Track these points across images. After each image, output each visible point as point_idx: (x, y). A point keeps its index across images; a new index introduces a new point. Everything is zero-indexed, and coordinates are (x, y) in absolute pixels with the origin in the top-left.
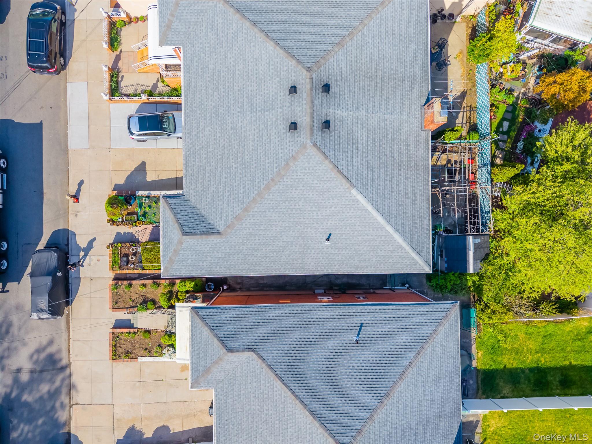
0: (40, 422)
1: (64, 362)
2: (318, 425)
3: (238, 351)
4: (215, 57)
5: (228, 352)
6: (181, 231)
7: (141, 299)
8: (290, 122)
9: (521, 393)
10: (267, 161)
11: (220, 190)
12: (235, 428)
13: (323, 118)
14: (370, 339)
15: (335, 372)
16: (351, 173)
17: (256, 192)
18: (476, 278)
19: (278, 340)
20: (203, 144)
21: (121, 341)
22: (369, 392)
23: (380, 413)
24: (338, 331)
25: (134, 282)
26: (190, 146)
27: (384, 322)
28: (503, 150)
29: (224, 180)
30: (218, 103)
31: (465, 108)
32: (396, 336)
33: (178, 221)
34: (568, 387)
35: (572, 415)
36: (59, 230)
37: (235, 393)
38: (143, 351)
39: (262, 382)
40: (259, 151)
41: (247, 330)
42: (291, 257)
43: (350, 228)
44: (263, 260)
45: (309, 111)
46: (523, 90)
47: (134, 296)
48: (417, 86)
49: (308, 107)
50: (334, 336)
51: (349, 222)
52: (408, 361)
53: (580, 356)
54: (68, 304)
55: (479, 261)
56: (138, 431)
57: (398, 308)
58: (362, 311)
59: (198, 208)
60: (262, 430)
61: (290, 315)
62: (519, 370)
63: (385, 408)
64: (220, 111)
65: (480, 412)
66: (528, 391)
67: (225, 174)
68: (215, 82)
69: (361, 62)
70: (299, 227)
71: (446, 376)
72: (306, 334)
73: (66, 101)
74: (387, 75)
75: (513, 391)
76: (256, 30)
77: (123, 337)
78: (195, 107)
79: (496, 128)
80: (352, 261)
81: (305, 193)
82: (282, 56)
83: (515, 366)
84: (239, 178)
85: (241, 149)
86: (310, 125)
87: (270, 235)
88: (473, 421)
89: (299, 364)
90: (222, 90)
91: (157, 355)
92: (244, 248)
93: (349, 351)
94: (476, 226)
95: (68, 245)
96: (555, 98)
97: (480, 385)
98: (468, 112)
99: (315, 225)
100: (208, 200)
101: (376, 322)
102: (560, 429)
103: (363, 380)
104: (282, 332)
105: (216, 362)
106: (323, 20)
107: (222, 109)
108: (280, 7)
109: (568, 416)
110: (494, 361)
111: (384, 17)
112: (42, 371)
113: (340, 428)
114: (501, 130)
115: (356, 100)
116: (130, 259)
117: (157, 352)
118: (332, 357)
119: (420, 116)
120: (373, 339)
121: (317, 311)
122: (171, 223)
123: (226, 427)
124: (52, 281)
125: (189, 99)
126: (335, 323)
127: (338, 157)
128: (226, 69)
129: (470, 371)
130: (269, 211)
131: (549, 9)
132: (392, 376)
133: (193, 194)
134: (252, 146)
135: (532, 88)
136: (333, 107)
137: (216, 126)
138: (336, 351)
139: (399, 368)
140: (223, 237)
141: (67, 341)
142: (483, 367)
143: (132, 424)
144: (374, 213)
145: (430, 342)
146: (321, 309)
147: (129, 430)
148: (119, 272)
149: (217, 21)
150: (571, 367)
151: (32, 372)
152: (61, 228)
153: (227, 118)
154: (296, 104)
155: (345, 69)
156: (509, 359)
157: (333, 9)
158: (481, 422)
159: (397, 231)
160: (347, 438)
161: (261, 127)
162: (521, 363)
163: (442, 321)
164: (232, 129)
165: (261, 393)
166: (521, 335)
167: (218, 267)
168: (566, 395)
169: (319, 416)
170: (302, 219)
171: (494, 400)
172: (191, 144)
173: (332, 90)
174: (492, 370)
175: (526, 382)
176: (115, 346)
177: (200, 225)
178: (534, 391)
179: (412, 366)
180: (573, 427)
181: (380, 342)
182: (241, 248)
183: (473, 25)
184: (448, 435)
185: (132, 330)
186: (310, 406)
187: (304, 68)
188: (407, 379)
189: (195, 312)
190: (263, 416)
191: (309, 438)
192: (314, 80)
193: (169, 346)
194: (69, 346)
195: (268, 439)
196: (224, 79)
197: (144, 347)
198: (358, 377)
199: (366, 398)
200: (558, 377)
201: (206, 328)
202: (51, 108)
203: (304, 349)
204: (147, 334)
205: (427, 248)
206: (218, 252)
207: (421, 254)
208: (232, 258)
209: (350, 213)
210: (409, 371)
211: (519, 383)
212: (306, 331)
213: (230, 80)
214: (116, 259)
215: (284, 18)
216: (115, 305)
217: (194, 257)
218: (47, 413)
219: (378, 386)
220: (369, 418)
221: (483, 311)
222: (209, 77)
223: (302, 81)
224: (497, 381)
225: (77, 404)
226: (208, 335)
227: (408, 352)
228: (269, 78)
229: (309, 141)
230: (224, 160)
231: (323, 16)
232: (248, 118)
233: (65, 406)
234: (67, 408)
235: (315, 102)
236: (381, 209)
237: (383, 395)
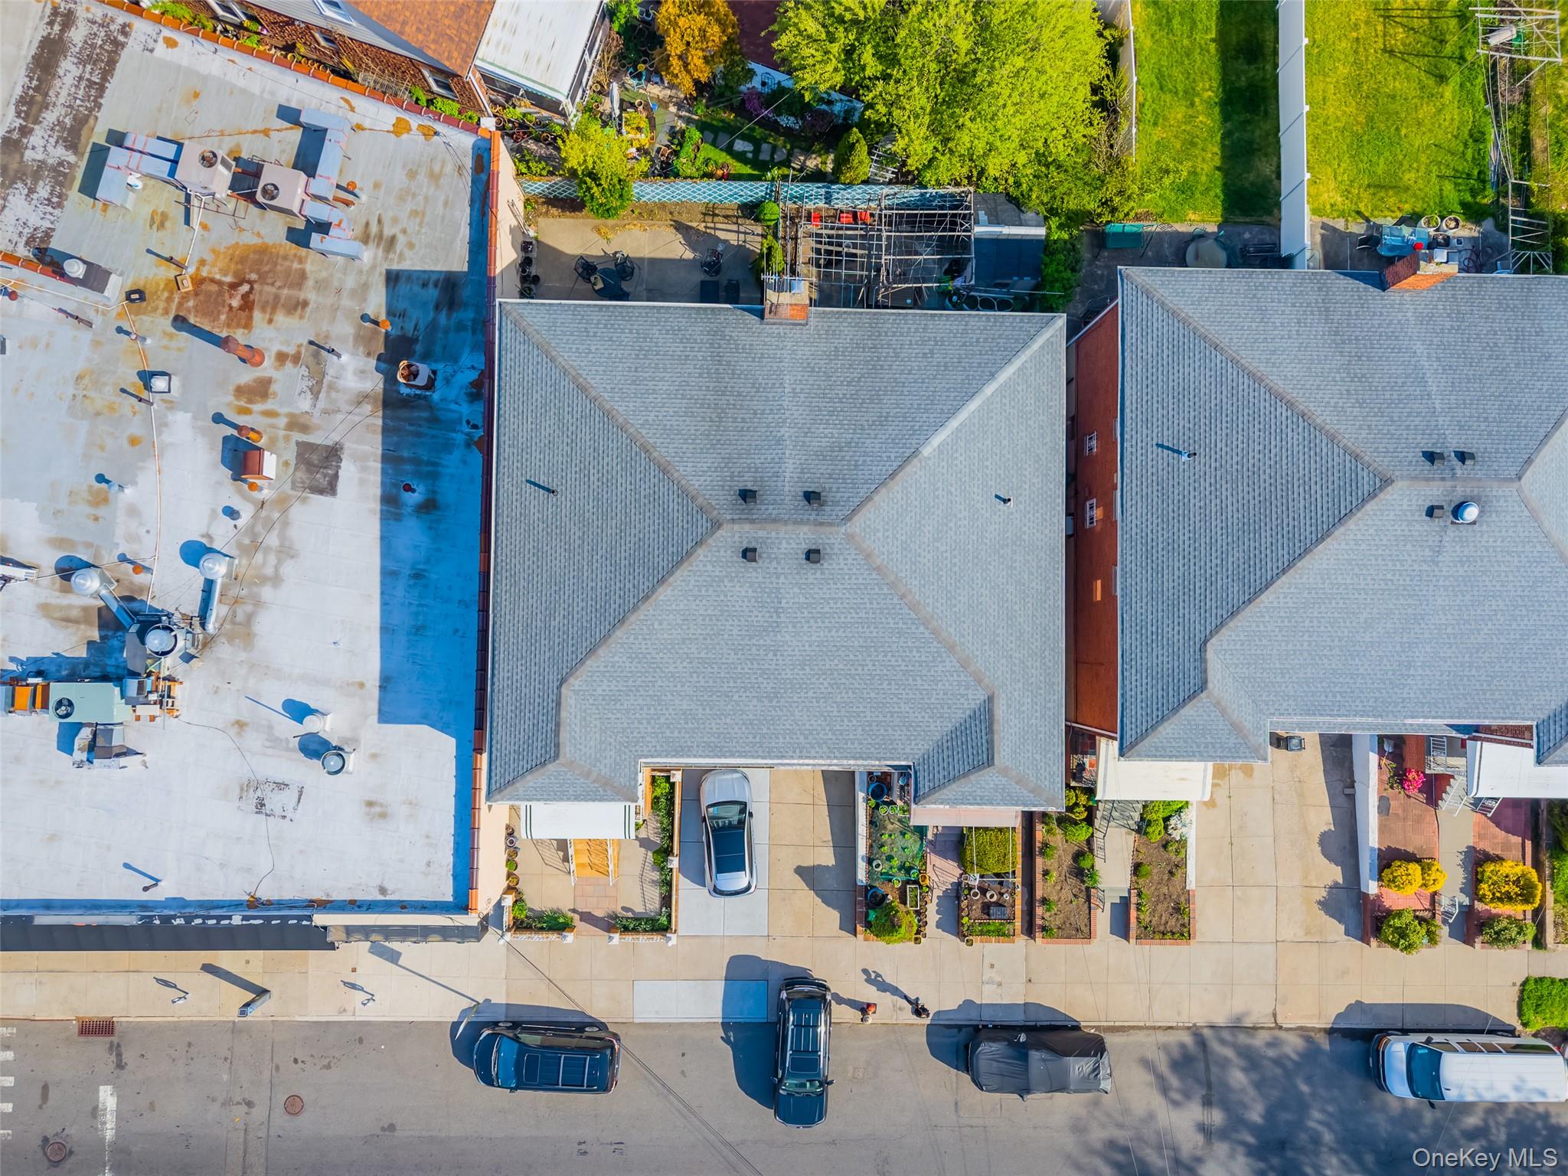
0: (1304, 1088)
1: (1187, 1039)
2: (1342, 530)
3: (1205, 671)
4: (670, 697)
5: (1206, 688)
6: (985, 768)
7: (1073, 881)
8: (804, 561)
9: (1270, 138)
10: (868, 605)
11: (911, 696)
12: (1341, 680)
13: (802, 504)
14: (1187, 432)
15: (1246, 496)
16: (893, 456)
17: (922, 629)
18: (1054, 222)
19: (1186, 598)
20: (824, 723)
21: (1154, 923)
22: (1284, 436)
23: (1323, 418)
24: (1171, 490)
25: (1039, 894)
26: (825, 749)
27: (1155, 405)
28: (790, 154)
29: (893, 686)
30: (754, 694)
31: (709, 225)
32: (1181, 383)
33: (965, 775)
34: (1260, 46)
35: (1315, 42)
36: (929, 1044)
37: (1278, 679)
38: (1175, 879)
39: (1262, 628)
40: (849, 620)
41: (1166, 654)
42: (1034, 571)
43: (987, 460)
44: (1038, 622)
45: (790, 528)
46: (673, 109)
47: (1067, 894)
48: (727, 330)
49: (783, 529)
50: (1181, 497)
51: (976, 462)
52: (1230, 364)
53: (1201, 21)
54: (1077, 1028)
55: (1023, 216)
56: (1329, 893)
57: (1129, 379)
58: (1134, 443)
59: (939, 738)
60: (1346, 630)
61: (1139, 576)
62: (1227, 143)
63: (1313, 409)
64: (769, 689)
65: (1307, 223)
66: (1267, 126)
67: (881, 684)
68: (714, 698)
69: (693, 432)
70: (983, 553)
71: (1254, 296)
72: (1176, 546)
73: (670, 1025)
74: (712, 385)
75: (1266, 155)
76: (632, 618)
77: (1146, 917)
78: (754, 738)
79: (746, 164)
80: (1044, 458)
81: (926, 540)
82: (686, 573)
83: (1217, 150)
84: (893, 659)
85: (840, 653)
86: (815, 525)
87: (995, 606)
88: (1323, 236)
89: (1230, 559)
90: (732, 684)
91: (1183, 851)
92: (1017, 655)
93: (1208, 470)
94: (959, 221)
95: (959, 1027)
96: (712, 56)
97: (1254, 219)
98: (716, 219)
99: (979, 523)
100: (927, 719)
101: (1155, 420)
102: (1341, 68)
103: (1261, 447)
104: (1171, 591)
105: (1223, 712)
106: (614, 498)
107: (765, 685)
108: (585, 574)
109: (1316, 50)
110: (1208, 190)
111: (608, 387)
112: (1209, 1085)
113: (1348, 490)
114: (750, 155)
115: (763, 443)
116: (995, 899)
117: (1177, 852)
118: (1218, 501)
119: (781, 327)
120: (1187, 425)
121: (1134, 525)
122: (966, 789)
123: (1339, 698)
124: (1037, 1050)
125: (739, 749)
126: (1155, 493)
127: (866, 477)
128: (694, 675)
129: (1227, 236)
130: (955, 606)
131: (539, 60)
132: (1256, 394)
133: (912, 746)
134: (837, 631)
135: (668, 92)
136: (780, 484)
137: (795, 699)
138: (1208, 493)
139: (1241, 381)
140: (997, 692)
141: (1150, 1032)
142: (1219, 211)
143: (1316, 906)
144: (963, 415)
145: (1195, 324)
146: (1129, 519)
147: (1327, 913)
148: (1018, 923)
149: (604, 690)
150: (1222, 39)
151: (1207, 1103)
152: (924, 1039)
153: (784, 676)
154: (775, 550)
155: (710, 461)
156: (1204, 160)
157: (592, 478)
158: (1325, 220)
159: (993, 375)
160: (1366, 479)
161: (806, 614)
162: (1212, 137)
163: (1155, 299)
164: (803, 669)
165: (1280, 631)
166: (1157, 134)
167: (1049, 705)
168: (1276, 53)
169: (1325, 527)
170: (970, 547)
171: (1283, 194)
172: (820, 747)
173: (750, 486)
174: (1225, 194)
175: (1249, 128)
176: (1164, 934)
177: (974, 735)
178: (1266, 113)
179: (1238, 358)
180: (1337, 42)
181: (1192, 414)
182: (1017, 662)
183: (544, 203)
184: (1360, 298)
185: (1134, 900)
186: (1308, 541)
187: (713, 533)
188: (1262, 369)
189: (1130, 750)
190: (1322, 629)
191: (1363, 546)
192: (736, 517)
193: (1166, 828)
194: (1160, 1027)
195: (1362, 620)
196: (711, 681)
197: (1166, 877)
198: (1257, 456)
199: (1296, 443)
200: (1241, 65)
201: (1160, 729)
202: (683, 1055)
203: (1203, 552)
204: (1144, 870)
205: (1022, 321)
206: (1023, 705)
207: (1032, 333)
208: (1033, 679)
209: (962, 458)
210: (1247, 365)
211: (1250, 143)
212: (1170, 547)
213: (716, 670)
214: (992, 928)
215: (609, 568)
216: (1083, 932)
217: (1030, 748)
218: (1288, 1074)
219: (1273, 420)
220: (1332, 439)
221: (1114, 210)
222: (704, 709)
223: (737, 538)
224: (1246, 185)
225: (1275, 1015)
226: (1172, 726)
227: (1213, 365)
228: (722, 598)
229: (843, 529)
230: (857, 686)
231: (605, 496)
232: (788, 638)
233: (1276, 1038)
234: (1282, 1034)
235: (773, 516)
236: (955, 403)
237: (1289, 412)
